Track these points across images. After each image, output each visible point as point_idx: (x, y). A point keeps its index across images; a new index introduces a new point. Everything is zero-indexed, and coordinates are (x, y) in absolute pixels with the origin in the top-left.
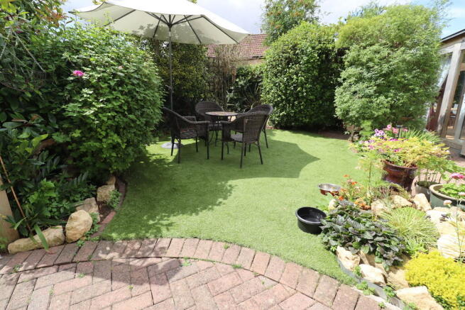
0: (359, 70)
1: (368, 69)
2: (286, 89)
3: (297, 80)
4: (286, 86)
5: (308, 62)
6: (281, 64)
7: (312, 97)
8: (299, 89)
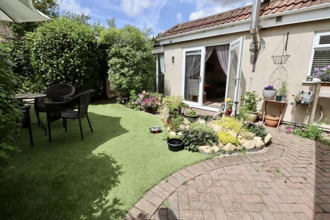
0: (120, 60)
1: (127, 60)
2: (65, 70)
3: (74, 62)
4: (65, 68)
5: (80, 50)
6: (55, 48)
7: (88, 76)
8: (77, 70)
